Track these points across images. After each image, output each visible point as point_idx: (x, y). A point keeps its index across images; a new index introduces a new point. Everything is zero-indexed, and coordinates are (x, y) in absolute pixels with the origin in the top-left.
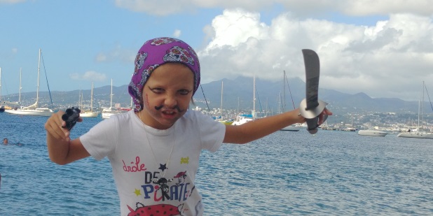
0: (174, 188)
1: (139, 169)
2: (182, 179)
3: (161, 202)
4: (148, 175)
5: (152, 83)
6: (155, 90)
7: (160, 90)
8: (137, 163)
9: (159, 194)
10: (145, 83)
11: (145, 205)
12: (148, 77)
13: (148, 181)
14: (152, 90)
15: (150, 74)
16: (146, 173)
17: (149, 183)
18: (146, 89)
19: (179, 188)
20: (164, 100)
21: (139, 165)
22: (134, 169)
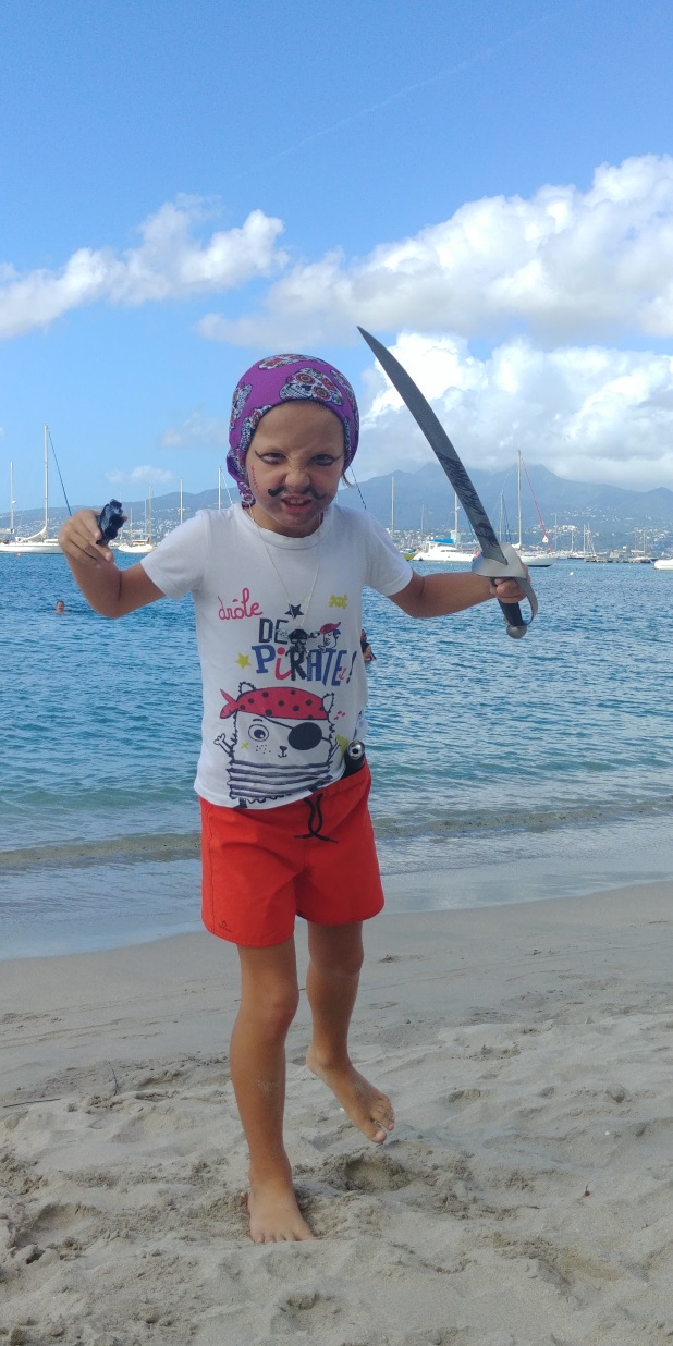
0: (314, 655)
1: (249, 613)
2: (332, 638)
3: (288, 683)
4: (266, 625)
5: (262, 443)
6: (266, 458)
7: (277, 457)
8: (244, 602)
9: (286, 666)
10: (249, 444)
11: (258, 688)
12: (253, 432)
13: (266, 636)
14: (260, 457)
15: (256, 426)
16: (263, 621)
17: (267, 641)
18: (251, 459)
19: (325, 657)
20: (284, 477)
21: (249, 605)
22: (239, 613)
